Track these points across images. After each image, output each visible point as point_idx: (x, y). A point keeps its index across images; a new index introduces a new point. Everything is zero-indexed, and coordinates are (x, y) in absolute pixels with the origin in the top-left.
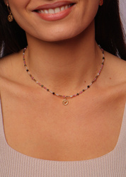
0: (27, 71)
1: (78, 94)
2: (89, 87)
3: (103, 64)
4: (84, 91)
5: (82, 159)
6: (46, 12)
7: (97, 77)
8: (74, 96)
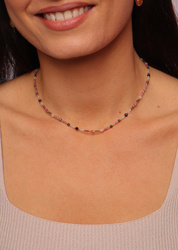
0: (40, 101)
1: (111, 127)
2: (126, 115)
3: (148, 83)
4: (119, 121)
5: (114, 222)
7: (138, 101)
8: (106, 130)
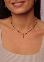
6: (15, 4)
